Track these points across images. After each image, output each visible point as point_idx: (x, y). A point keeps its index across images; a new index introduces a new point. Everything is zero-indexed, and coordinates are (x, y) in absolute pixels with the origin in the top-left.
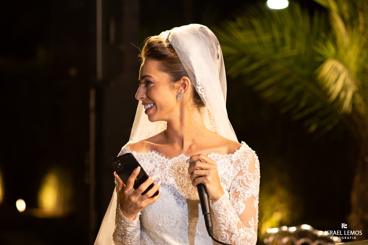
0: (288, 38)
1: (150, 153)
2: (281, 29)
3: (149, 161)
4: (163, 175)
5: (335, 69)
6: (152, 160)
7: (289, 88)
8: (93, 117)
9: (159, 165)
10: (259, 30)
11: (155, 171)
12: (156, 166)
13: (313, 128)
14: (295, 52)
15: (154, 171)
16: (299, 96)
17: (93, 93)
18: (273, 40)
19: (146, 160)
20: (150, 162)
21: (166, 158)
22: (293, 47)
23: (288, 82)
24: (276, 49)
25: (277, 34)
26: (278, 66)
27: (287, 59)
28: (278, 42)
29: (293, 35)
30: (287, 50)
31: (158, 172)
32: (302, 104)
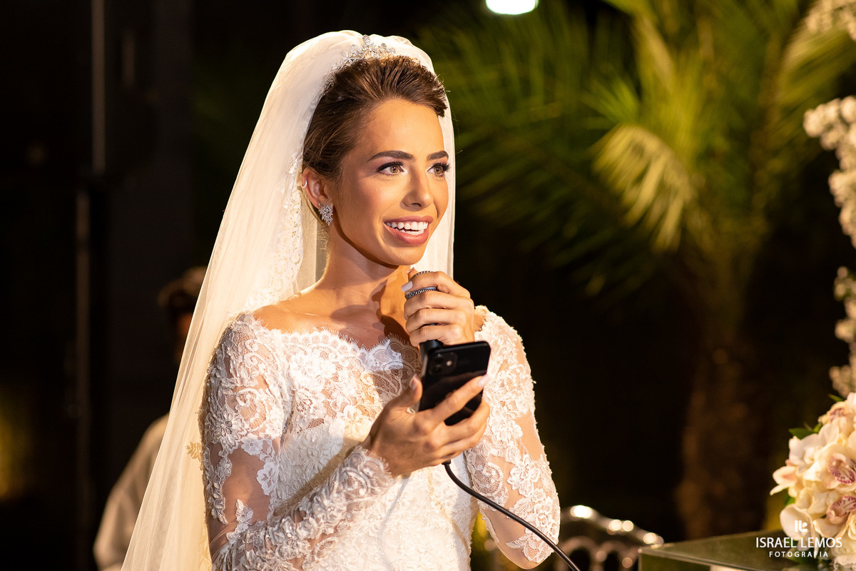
0: (537, 78)
1: (316, 333)
2: (522, 57)
3: (318, 352)
4: (361, 387)
5: (638, 150)
6: (327, 351)
7: (541, 194)
8: (83, 263)
9: (347, 364)
10: (473, 59)
11: (340, 379)
12: (339, 368)
13: (596, 285)
14: (553, 111)
15: (336, 378)
16: (564, 211)
17: (83, 205)
18: (504, 82)
19: (310, 350)
20: (321, 356)
21: (360, 348)
22: (549, 98)
23: (538, 179)
24: (511, 104)
25: (512, 68)
26: (517, 143)
27: (535, 125)
28: (516, 87)
29: (550, 70)
30: (537, 107)
31: (346, 381)
32: (571, 230)
